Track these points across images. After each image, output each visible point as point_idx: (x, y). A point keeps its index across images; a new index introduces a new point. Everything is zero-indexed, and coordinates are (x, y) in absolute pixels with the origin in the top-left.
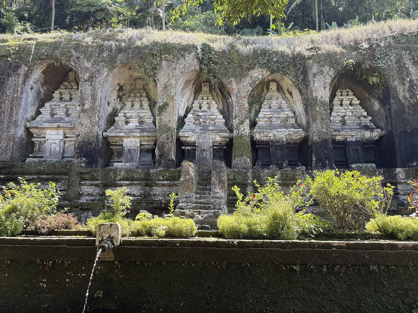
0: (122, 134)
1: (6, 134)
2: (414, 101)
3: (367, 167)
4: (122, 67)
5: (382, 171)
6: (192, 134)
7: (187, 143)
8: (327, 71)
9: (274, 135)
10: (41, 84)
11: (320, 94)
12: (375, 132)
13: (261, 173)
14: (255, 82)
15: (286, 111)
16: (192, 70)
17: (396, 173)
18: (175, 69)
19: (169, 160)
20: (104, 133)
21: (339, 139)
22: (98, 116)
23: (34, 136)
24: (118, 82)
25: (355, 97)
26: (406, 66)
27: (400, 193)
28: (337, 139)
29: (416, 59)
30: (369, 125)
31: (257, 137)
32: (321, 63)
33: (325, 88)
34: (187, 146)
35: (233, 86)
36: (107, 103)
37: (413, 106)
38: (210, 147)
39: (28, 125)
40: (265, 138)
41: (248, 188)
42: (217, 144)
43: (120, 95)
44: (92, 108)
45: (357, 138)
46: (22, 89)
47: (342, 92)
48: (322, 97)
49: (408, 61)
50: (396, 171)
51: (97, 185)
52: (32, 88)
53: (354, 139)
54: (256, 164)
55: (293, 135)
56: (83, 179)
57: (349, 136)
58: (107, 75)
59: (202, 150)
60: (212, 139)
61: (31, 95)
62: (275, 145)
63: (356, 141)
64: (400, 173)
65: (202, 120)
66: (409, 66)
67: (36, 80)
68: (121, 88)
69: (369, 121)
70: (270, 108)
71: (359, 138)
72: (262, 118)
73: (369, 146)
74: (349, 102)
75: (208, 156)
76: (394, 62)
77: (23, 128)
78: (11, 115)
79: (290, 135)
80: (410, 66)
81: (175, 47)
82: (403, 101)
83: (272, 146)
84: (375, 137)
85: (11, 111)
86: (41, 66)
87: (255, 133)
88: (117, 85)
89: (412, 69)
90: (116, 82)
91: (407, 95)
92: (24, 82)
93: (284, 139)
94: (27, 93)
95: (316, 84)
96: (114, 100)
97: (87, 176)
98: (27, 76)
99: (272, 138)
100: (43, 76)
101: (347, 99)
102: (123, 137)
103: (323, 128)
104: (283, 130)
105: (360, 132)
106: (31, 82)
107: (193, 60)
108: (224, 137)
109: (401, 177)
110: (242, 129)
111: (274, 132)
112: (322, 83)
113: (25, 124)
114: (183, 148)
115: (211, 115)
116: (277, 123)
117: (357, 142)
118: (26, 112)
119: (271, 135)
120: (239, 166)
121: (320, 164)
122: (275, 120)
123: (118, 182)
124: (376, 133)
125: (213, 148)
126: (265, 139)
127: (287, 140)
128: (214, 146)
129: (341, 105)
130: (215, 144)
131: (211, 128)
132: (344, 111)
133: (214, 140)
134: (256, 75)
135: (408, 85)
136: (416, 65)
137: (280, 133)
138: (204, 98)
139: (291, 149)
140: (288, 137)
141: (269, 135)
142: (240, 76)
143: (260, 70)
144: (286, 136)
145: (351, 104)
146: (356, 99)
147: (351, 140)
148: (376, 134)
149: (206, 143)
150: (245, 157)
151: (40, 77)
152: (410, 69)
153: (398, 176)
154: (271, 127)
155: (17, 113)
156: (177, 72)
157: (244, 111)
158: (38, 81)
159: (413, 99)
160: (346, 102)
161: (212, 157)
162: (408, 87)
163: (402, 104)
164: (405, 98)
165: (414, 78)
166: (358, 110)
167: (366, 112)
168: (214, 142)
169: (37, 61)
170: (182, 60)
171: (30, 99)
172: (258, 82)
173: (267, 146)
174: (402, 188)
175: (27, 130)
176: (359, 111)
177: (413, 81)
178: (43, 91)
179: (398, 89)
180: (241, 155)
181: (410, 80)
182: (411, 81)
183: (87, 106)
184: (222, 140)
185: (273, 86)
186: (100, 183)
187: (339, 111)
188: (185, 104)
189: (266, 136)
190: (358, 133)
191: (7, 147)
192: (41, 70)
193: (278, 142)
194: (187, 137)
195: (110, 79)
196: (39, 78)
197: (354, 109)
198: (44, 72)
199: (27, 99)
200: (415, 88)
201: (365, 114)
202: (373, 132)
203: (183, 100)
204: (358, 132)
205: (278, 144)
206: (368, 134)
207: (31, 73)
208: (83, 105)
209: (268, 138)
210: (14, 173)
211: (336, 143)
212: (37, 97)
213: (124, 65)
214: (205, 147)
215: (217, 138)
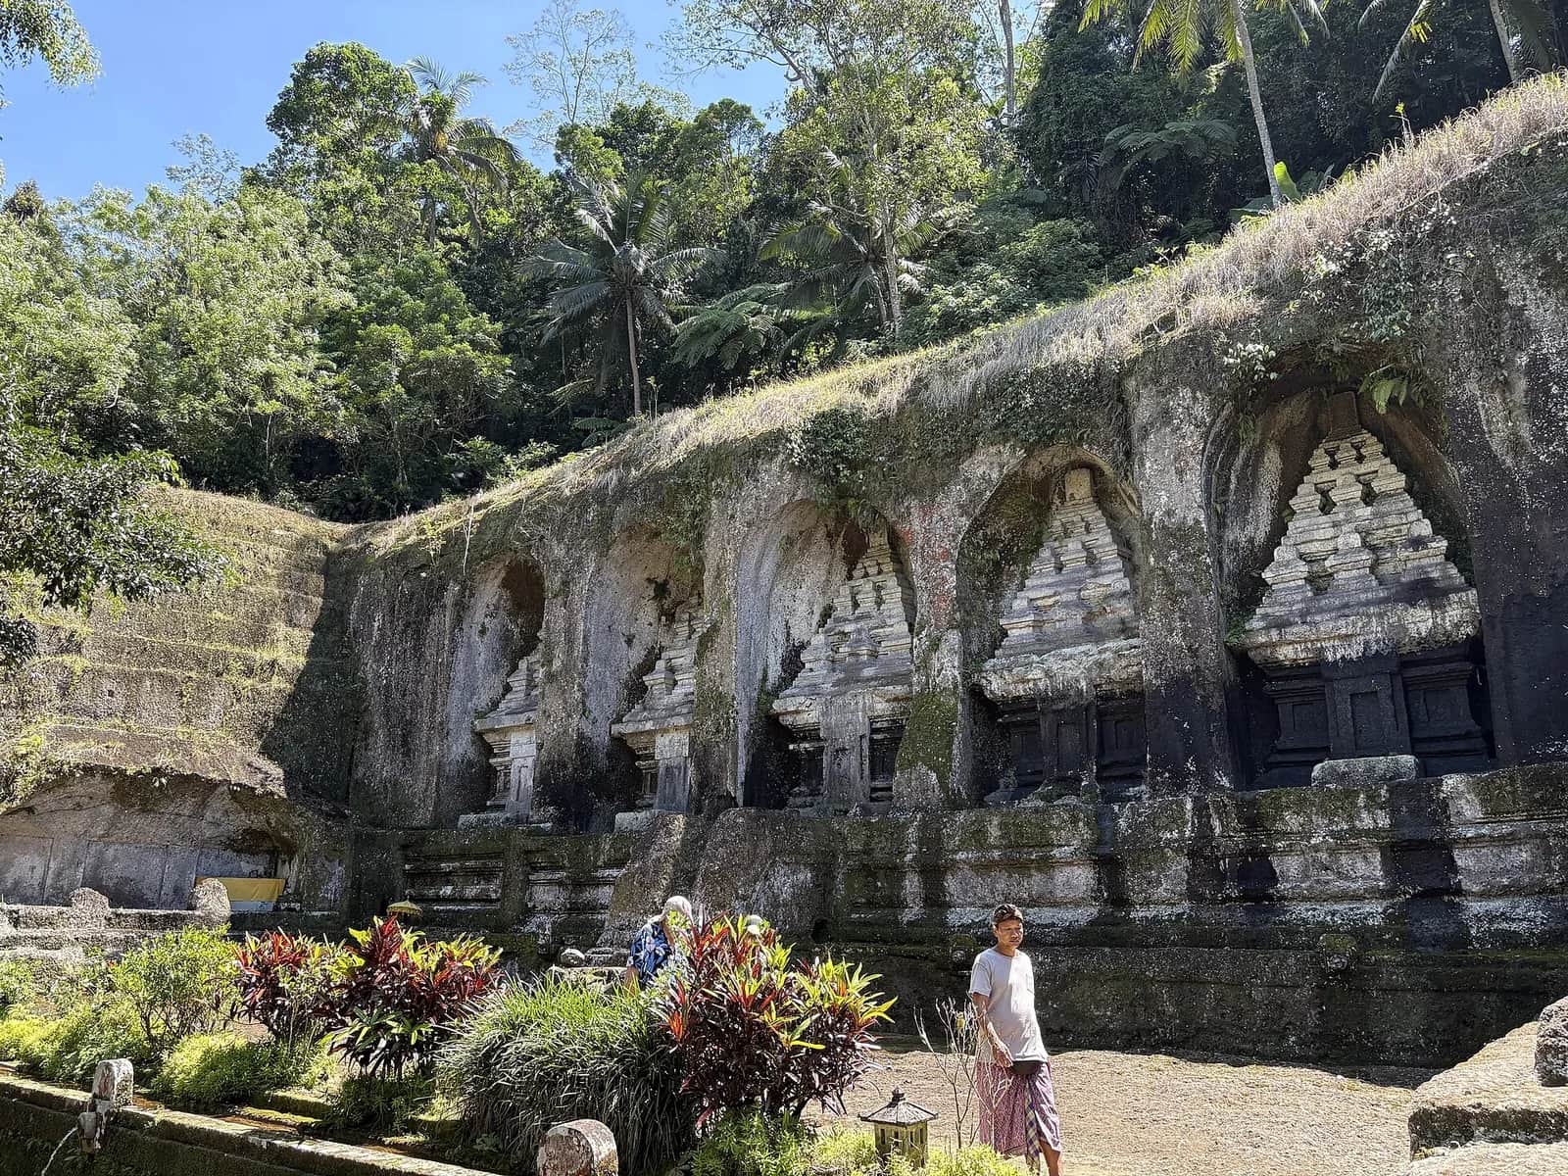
0: (649, 726)
1: (424, 758)
2: (1554, 454)
3: (1371, 769)
4: (630, 537)
5: (1383, 792)
6: (808, 702)
7: (802, 730)
8: (1185, 404)
9: (1048, 674)
10: (509, 615)
11: (1164, 500)
12: (1455, 606)
13: (945, 827)
14: (981, 494)
15: (1110, 572)
16: (784, 507)
17: (1442, 795)
18: (732, 517)
19: (720, 797)
20: (613, 727)
21: (1291, 655)
22: (579, 685)
23: (495, 751)
24: (646, 576)
25: (1388, 460)
26: (1511, 301)
27: (1466, 885)
28: (1282, 658)
29: (1559, 256)
30: (1435, 575)
31: (996, 685)
32: (1165, 381)
33: (1180, 472)
34: (804, 739)
35: (915, 525)
36: (623, 640)
37: (1551, 474)
38: (861, 737)
39: (479, 725)
40: (1021, 686)
41: (907, 882)
42: (885, 725)
43: (665, 607)
44: (567, 668)
45: (1367, 643)
46: (452, 640)
47: (1331, 454)
48: (1169, 513)
49: (1522, 278)
50: (1444, 788)
51: (560, 883)
52: (483, 632)
53: (1354, 651)
54: (1002, 786)
55: (1113, 667)
56: (535, 869)
57: (1334, 638)
58: (598, 570)
59: (837, 751)
60: (864, 711)
61: (482, 648)
62: (1054, 712)
63: (1365, 659)
64: (1460, 795)
65: (847, 649)
66: (1524, 299)
67: (492, 608)
68: (661, 590)
69: (1441, 559)
70: (1060, 568)
71: (1377, 642)
72: (1022, 613)
73: (1438, 668)
74: (1357, 491)
75: (854, 771)
76: (1457, 300)
77: (467, 737)
78: (434, 710)
79: (1100, 665)
80: (1530, 295)
81: (733, 452)
82: (1509, 462)
83: (1042, 712)
84: (1457, 626)
85: (433, 700)
86: (492, 573)
87: (984, 675)
88: (646, 584)
89: (1540, 308)
90: (639, 577)
91: (1525, 432)
92: (458, 621)
93: (1083, 684)
94: (469, 646)
95: (1148, 465)
96: (651, 624)
97: (540, 859)
98: (462, 607)
99: (1041, 685)
100: (506, 594)
101: (1352, 479)
102: (655, 732)
103: (1171, 631)
104: (1082, 648)
105: (1380, 616)
106: (479, 615)
107: (780, 478)
108: (896, 699)
109: (1468, 814)
110: (937, 666)
111: (1053, 663)
112: (1169, 456)
113: (472, 723)
114: (791, 747)
115: (876, 628)
116: (1070, 624)
117: (1369, 662)
118: (473, 694)
119: (1036, 674)
120: (904, 801)
121: (1167, 775)
122: (1060, 613)
123: (599, 874)
124: (1458, 612)
125: (871, 740)
126: (1021, 690)
127: (1096, 686)
128: (874, 731)
129: (1327, 507)
130: (878, 725)
131: (868, 672)
132: (1330, 533)
133: (870, 714)
134: (980, 472)
135: (1522, 384)
136: (1556, 288)
137: (1068, 664)
138: (870, 571)
139: (1121, 717)
140: (1094, 674)
141: (1030, 677)
142: (929, 491)
143: (993, 450)
144: (1089, 670)
145: (1369, 497)
146: (1393, 469)
147: (1343, 658)
148: (1457, 616)
149: (847, 725)
150: (924, 769)
151: (501, 597)
152: (1531, 312)
153: (1452, 810)
154: (1045, 643)
155: (444, 704)
156: (737, 524)
157: (943, 605)
158: (497, 608)
159: (1550, 442)
160: (1347, 491)
161: (867, 772)
162: (1527, 392)
163: (1505, 475)
164: (1516, 445)
165: (1549, 345)
166: (1392, 520)
167: (1427, 521)
168: (872, 720)
169: (478, 564)
170: (749, 487)
171: (481, 660)
172: (988, 493)
173: (1029, 716)
174: (1479, 861)
175: (479, 736)
176: (1396, 522)
177: (1547, 359)
178: (517, 630)
179: (1482, 413)
180: (911, 764)
181: (1533, 359)
182: (1537, 365)
183: (557, 664)
184: (893, 709)
185: (1079, 486)
186: (567, 877)
187: (1306, 537)
188: (811, 604)
189: (1024, 681)
190: (1368, 623)
191: (426, 791)
192: (497, 582)
193: (1063, 696)
194: (797, 712)
195: (611, 574)
196: (498, 601)
197: (1375, 515)
198: (505, 584)
199: (470, 661)
200: (1555, 390)
201: (1425, 528)
202: (1442, 607)
203: (799, 593)
204: (1368, 616)
205: (1061, 706)
206: (1420, 621)
207: (472, 595)
208: (550, 662)
209: (1031, 685)
210: (428, 858)
211: (1286, 672)
212: (504, 648)
213: (632, 531)
214: (846, 739)
215: (879, 706)
